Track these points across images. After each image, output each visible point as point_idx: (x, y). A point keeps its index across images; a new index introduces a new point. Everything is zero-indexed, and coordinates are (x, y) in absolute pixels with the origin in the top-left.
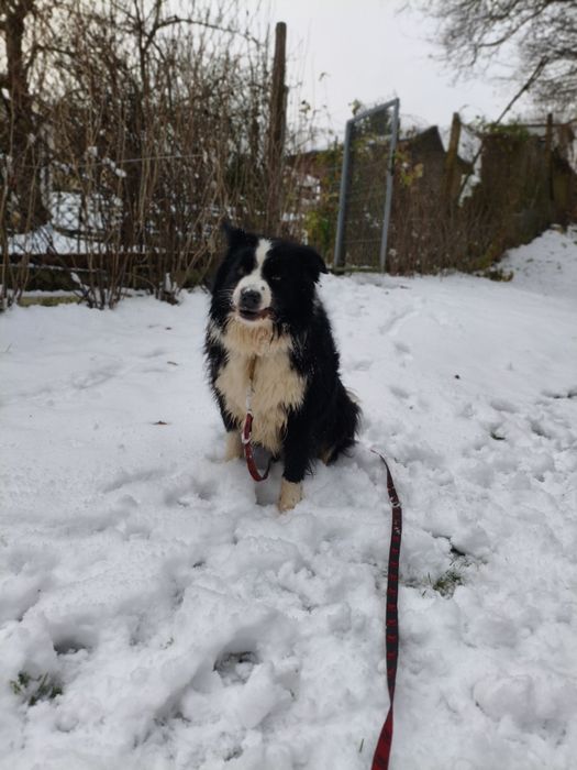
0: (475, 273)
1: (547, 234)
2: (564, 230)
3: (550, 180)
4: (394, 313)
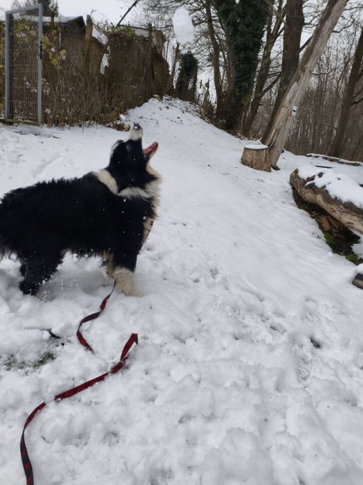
0: (107, 125)
1: (151, 100)
2: (161, 99)
3: (152, 66)
4: (44, 161)
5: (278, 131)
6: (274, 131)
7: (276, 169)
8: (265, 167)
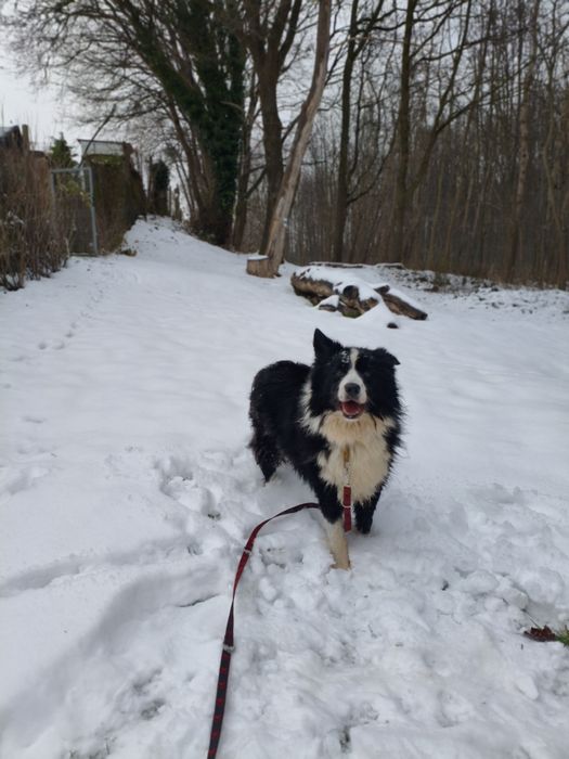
2: (146, 219)
5: (274, 242)
6: (270, 242)
7: (279, 276)
8: (269, 274)
